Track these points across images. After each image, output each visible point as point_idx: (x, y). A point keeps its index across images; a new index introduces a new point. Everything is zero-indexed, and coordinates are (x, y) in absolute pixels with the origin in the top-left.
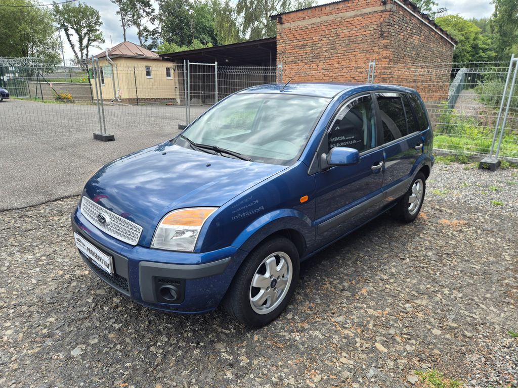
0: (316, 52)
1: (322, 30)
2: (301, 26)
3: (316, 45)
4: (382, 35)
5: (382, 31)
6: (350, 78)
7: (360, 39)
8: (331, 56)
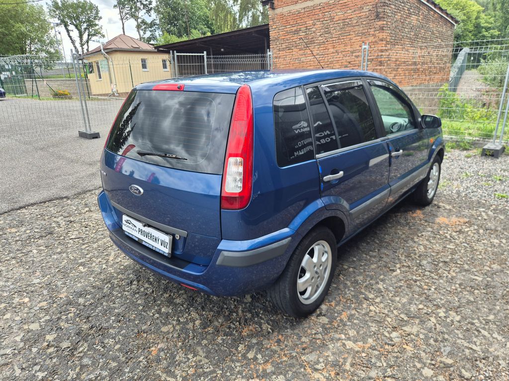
0: (310, 38)
2: (294, 11)
3: (310, 30)
4: (377, 16)
5: (377, 12)
6: (345, 63)
7: (355, 21)
8: (325, 41)
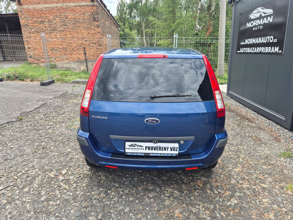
0: (53, 27)
1: (54, 12)
2: (38, 8)
3: (52, 22)
4: (94, 19)
5: (94, 17)
6: (80, 44)
7: (82, 21)
8: (64, 30)
